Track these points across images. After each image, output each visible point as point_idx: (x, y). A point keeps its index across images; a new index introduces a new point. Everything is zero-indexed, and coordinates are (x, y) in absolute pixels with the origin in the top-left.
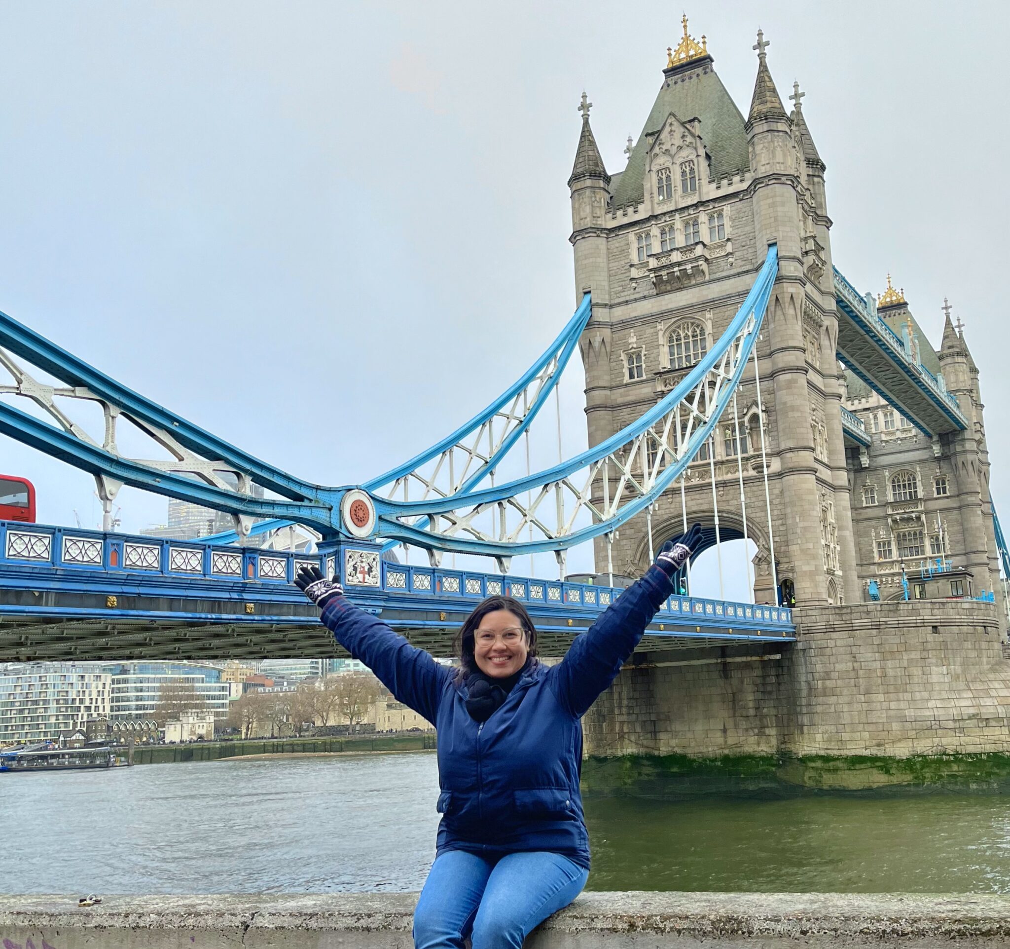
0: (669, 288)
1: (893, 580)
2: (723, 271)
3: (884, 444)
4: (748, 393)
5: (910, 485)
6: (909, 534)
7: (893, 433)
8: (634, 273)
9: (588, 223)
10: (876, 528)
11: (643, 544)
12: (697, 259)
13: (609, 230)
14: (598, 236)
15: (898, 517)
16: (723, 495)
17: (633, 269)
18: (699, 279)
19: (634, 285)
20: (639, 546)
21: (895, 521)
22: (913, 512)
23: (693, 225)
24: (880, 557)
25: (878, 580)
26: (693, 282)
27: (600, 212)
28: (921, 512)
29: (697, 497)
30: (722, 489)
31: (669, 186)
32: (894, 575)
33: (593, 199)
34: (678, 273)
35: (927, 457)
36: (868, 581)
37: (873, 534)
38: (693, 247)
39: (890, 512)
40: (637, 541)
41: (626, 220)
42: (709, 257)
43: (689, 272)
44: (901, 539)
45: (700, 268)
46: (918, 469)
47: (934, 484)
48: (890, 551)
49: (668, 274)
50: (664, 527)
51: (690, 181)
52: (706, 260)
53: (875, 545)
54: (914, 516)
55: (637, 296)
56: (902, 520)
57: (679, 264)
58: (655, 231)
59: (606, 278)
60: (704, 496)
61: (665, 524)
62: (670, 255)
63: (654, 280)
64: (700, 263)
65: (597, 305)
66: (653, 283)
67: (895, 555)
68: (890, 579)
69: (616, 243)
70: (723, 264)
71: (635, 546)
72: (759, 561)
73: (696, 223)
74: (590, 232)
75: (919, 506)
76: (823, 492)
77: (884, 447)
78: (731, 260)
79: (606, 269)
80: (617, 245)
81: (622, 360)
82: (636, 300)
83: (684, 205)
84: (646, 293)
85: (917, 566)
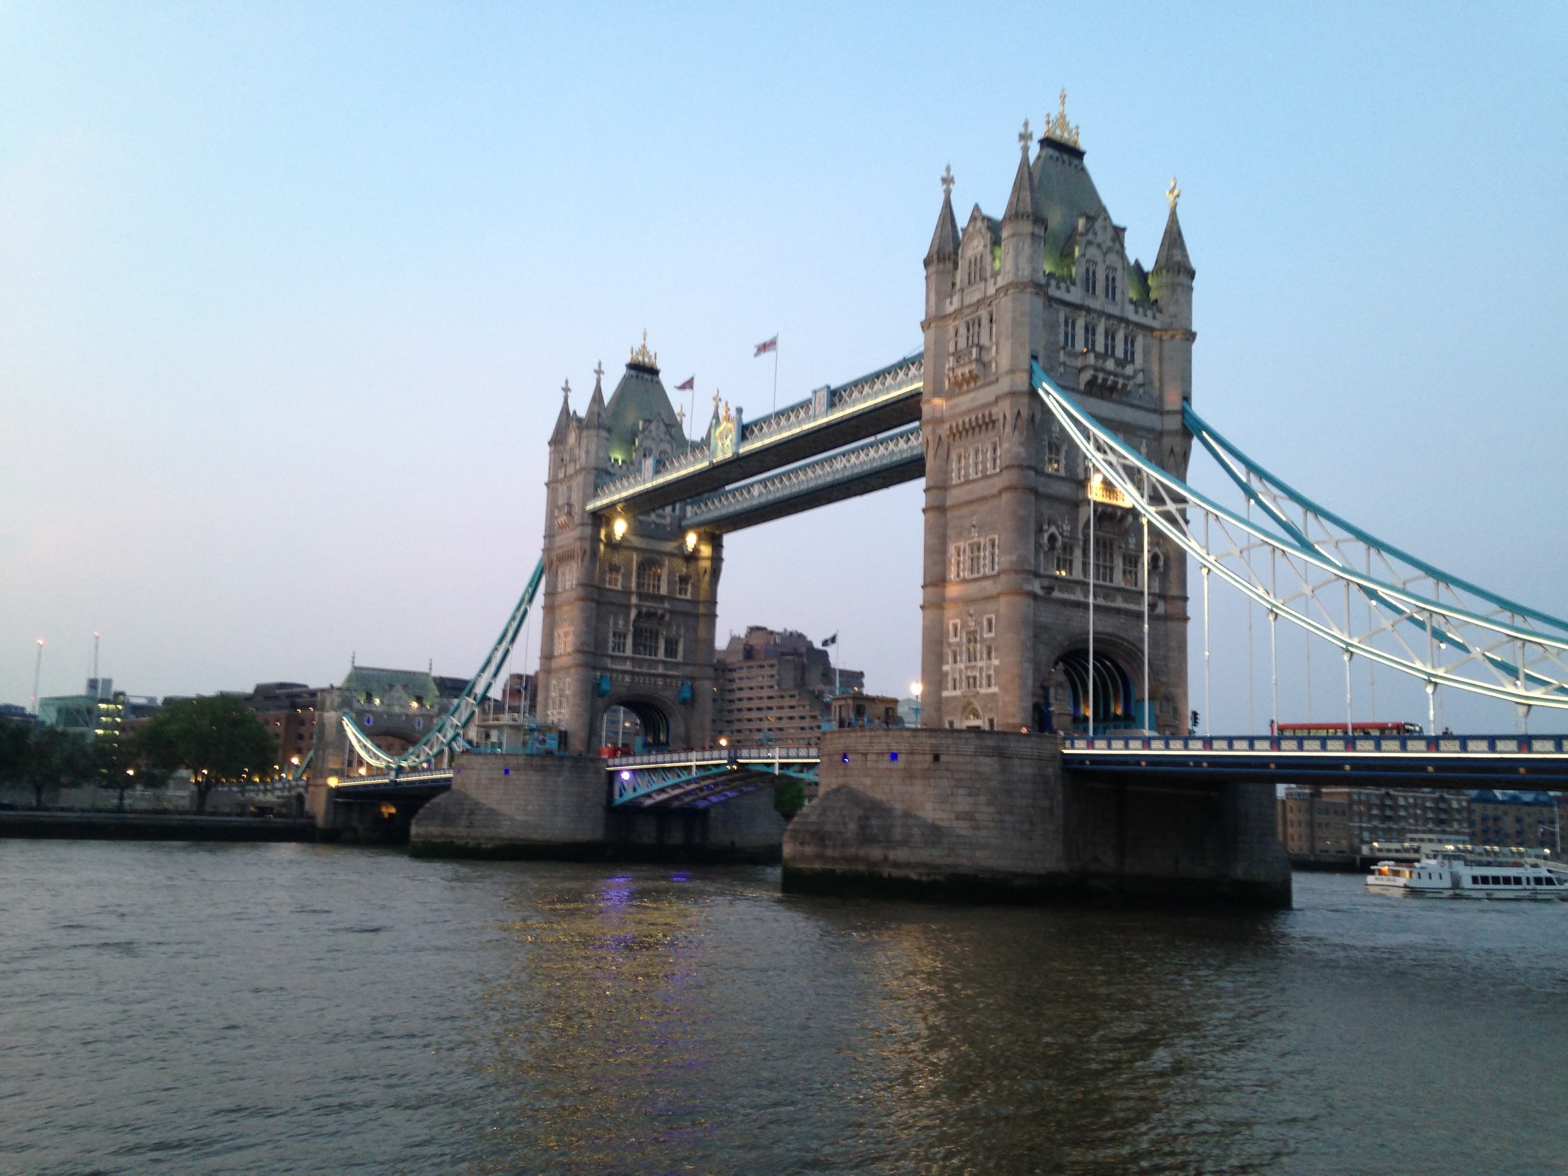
1: (623, 679)
6: (649, 630)
10: (616, 616)
15: (644, 610)
21: (639, 614)
22: (660, 608)
24: (614, 650)
25: (608, 675)
28: (667, 610)
32: (625, 672)
36: (599, 673)
37: (611, 622)
44: (639, 634)
47: (678, 583)
48: (624, 645)
53: (611, 635)
54: (658, 613)
56: (648, 614)
67: (629, 652)
75: (666, 604)
85: (650, 667)
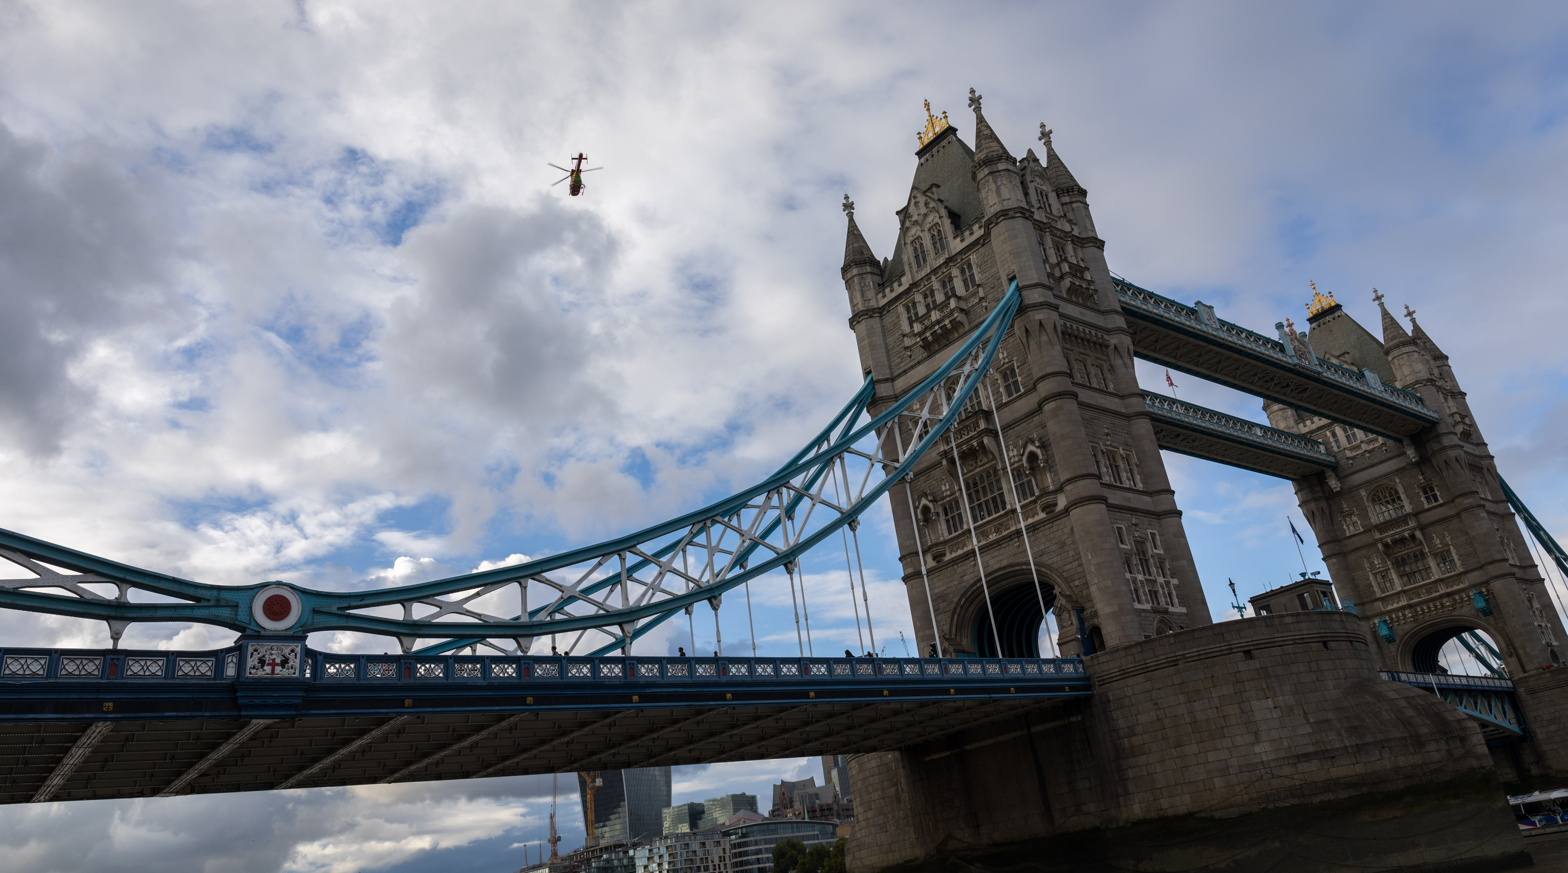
0: (937, 347)
1: (1404, 615)
2: (980, 317)
3: (1351, 462)
4: (1023, 433)
5: (1393, 500)
6: (1408, 556)
7: (1358, 447)
8: (908, 342)
9: (861, 307)
10: (1369, 558)
11: (956, 616)
12: (952, 312)
13: (880, 308)
14: (871, 317)
15: (1389, 540)
16: (1019, 546)
17: (905, 339)
18: (961, 331)
19: (909, 353)
20: (952, 619)
21: (1386, 545)
22: (1404, 531)
23: (949, 282)
24: (1382, 591)
25: (1387, 618)
26: (956, 335)
27: (870, 294)
28: (1414, 529)
29: (996, 554)
30: (1016, 540)
31: (923, 252)
32: (1403, 608)
33: (863, 285)
34: (939, 331)
35: (1405, 464)
36: (1376, 621)
37: (1367, 565)
38: (947, 302)
39: (1377, 536)
40: (950, 613)
41: (893, 295)
42: (965, 308)
43: (949, 326)
44: (1399, 564)
45: (957, 319)
46: (1397, 480)
47: (1421, 493)
48: (1391, 582)
49: (932, 334)
50: (972, 593)
51: (939, 241)
52: (962, 310)
53: (1372, 578)
54: (1407, 535)
55: (912, 363)
56: (1395, 542)
57: (938, 322)
58: (918, 298)
59: (885, 354)
60: (1002, 551)
61: (972, 590)
62: (930, 316)
63: (921, 343)
64: (956, 315)
65: (879, 381)
66: (921, 346)
67: (1398, 587)
68: (1400, 614)
69: (889, 319)
70: (979, 310)
71: (949, 620)
72: (1060, 611)
73: (951, 279)
74: (862, 315)
75: (1410, 523)
76: (1134, 521)
77: (1352, 464)
78: (984, 304)
79: (883, 346)
80: (890, 321)
81: (911, 429)
82: (912, 367)
83: (938, 265)
84: (920, 358)
85: (1428, 592)
